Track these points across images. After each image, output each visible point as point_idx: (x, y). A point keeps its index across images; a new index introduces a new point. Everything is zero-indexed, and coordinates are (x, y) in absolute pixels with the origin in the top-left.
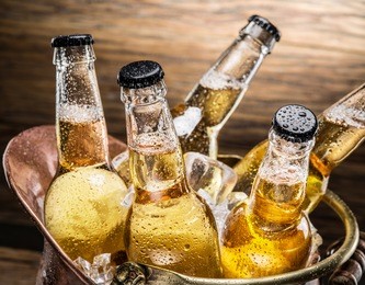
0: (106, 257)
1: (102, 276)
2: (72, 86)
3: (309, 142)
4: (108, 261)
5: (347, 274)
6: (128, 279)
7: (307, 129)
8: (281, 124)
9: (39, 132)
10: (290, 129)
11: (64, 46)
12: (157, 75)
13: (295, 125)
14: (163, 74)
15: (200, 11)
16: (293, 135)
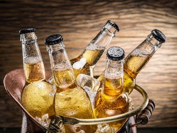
0: (47, 115)
1: (46, 123)
2: (28, 49)
3: (122, 61)
4: (48, 117)
5: (144, 115)
6: (56, 122)
7: (120, 55)
8: (110, 54)
9: (18, 71)
10: (113, 56)
11: (24, 33)
12: (60, 39)
13: (116, 54)
14: (63, 39)
15: (85, 28)
16: (115, 58)
